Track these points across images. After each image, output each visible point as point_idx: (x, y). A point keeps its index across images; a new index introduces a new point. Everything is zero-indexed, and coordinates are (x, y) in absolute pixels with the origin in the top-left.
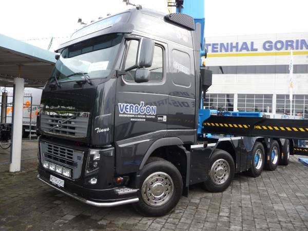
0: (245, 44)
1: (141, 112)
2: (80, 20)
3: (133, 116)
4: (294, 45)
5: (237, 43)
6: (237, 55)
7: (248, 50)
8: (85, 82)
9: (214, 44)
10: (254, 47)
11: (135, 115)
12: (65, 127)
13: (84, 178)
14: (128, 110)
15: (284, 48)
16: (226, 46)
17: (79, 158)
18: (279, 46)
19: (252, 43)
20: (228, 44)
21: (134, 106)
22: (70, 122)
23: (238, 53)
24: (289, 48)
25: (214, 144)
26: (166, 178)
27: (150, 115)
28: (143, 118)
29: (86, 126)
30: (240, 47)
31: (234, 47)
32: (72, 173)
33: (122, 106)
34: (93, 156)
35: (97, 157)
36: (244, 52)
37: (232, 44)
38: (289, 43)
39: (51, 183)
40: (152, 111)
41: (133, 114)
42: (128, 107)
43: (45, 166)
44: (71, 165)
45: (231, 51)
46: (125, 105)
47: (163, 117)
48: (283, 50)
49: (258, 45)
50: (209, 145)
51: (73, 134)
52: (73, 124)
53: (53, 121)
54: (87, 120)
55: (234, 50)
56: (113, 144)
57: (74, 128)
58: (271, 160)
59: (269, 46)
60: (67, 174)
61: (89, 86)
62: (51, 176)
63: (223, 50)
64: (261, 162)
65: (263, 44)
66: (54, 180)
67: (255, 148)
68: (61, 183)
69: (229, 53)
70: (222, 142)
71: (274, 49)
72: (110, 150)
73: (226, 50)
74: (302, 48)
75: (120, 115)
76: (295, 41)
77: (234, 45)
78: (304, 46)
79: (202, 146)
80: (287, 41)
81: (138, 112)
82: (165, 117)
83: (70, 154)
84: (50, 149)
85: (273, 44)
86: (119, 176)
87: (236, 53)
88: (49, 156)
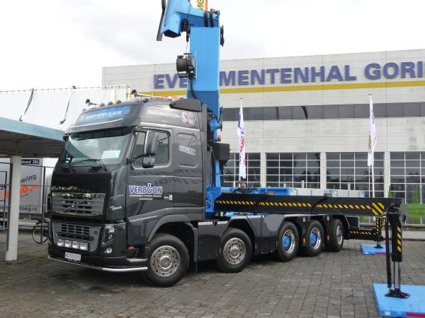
0: (335, 68)
1: (149, 192)
2: (88, 101)
4: (416, 70)
5: (322, 68)
6: (323, 88)
7: (341, 79)
8: (99, 168)
9: (284, 70)
10: (351, 74)
12: (82, 207)
13: (100, 249)
14: (138, 191)
15: (399, 76)
16: (304, 73)
17: (96, 233)
18: (391, 71)
19: (347, 68)
20: (307, 69)
21: (142, 188)
22: (86, 203)
23: (325, 83)
24: (408, 75)
25: (226, 222)
26: (173, 252)
27: (157, 195)
29: (102, 205)
31: (318, 74)
32: (89, 247)
33: (132, 188)
34: (108, 230)
35: (112, 231)
36: (335, 82)
37: (313, 69)
38: (408, 67)
39: (66, 260)
40: (158, 191)
42: (138, 189)
43: (59, 244)
44: (87, 239)
45: (313, 80)
46: (135, 187)
47: (169, 196)
48: (398, 79)
49: (357, 71)
50: (219, 223)
51: (90, 212)
52: (89, 204)
53: (67, 202)
54: (102, 200)
55: (318, 79)
56: (125, 220)
57: (90, 208)
59: (375, 72)
60: (83, 248)
61: (104, 172)
62: (66, 253)
63: (300, 80)
64: (294, 245)
65: (364, 70)
66: (69, 256)
67: (283, 229)
68: (77, 257)
69: (310, 84)
71: (382, 76)
72: (123, 224)
73: (305, 80)
76: (416, 62)
77: (318, 70)
79: (211, 223)
80: (404, 64)
81: (145, 192)
82: (171, 196)
83: (87, 231)
84: (64, 228)
85: (381, 69)
86: (130, 246)
87: (321, 83)
88: (63, 236)
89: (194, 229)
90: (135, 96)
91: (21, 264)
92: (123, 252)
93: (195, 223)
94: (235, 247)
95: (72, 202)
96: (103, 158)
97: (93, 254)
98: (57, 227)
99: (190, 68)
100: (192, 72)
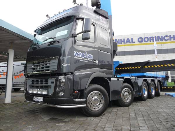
0: (128, 39)
1: (86, 57)
2: (47, 15)
3: (82, 59)
4: (154, 39)
5: (124, 39)
6: (124, 45)
7: (130, 43)
10: (133, 41)
11: (82, 58)
12: (43, 68)
13: (56, 93)
14: (79, 55)
16: (118, 41)
17: (52, 82)
18: (146, 40)
19: (132, 39)
20: (119, 40)
21: (82, 54)
22: (46, 64)
23: (125, 44)
24: (152, 41)
25: (122, 79)
26: (100, 95)
27: (90, 59)
28: (87, 60)
29: (57, 64)
30: (125, 41)
31: (123, 41)
32: (48, 92)
33: (76, 53)
34: (60, 80)
35: (63, 80)
36: (128, 43)
37: (121, 39)
38: (152, 38)
39: (35, 101)
40: (91, 57)
41: (81, 58)
42: (79, 54)
43: (30, 92)
44: (47, 87)
45: (121, 43)
46: (77, 52)
47: (96, 61)
48: (149, 42)
49: (135, 40)
50: (120, 79)
51: (48, 70)
52: (48, 65)
53: (35, 66)
54: (57, 61)
55: (123, 43)
56: (72, 73)
57: (48, 67)
58: (151, 93)
59: (141, 40)
60: (44, 93)
62: (34, 97)
64: (146, 92)
65: (137, 39)
66: (36, 99)
67: (143, 85)
68: (41, 99)
70: (126, 79)
71: (143, 41)
72: (70, 76)
73: (118, 43)
74: (158, 41)
75: (75, 58)
76: (154, 37)
77: (122, 40)
78: (159, 39)
79: (117, 79)
80: (150, 37)
81: (84, 57)
83: (47, 82)
84: (33, 82)
85: (143, 39)
86: (76, 90)
87: (124, 44)
88: (32, 87)
89: (109, 82)
90: (75, 4)
91: (13, 105)
92: (71, 95)
93: (110, 79)
94: (126, 93)
95: (37, 66)
96: (56, 36)
97: (51, 96)
98: (30, 82)
99: (98, 4)
100: (99, 6)
